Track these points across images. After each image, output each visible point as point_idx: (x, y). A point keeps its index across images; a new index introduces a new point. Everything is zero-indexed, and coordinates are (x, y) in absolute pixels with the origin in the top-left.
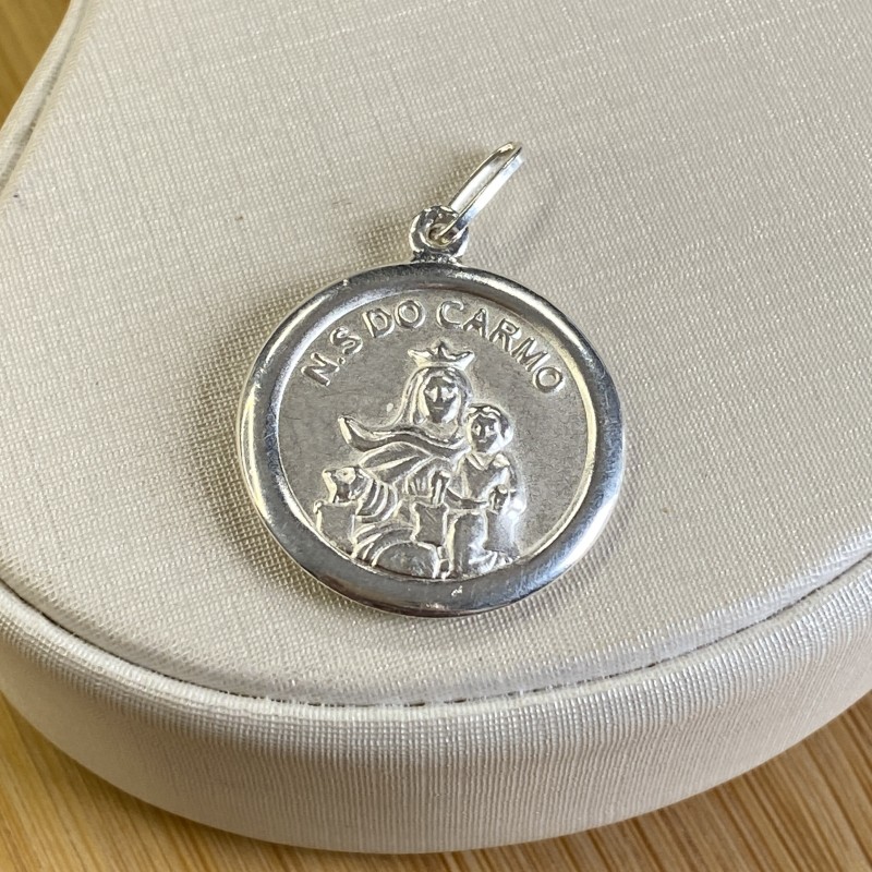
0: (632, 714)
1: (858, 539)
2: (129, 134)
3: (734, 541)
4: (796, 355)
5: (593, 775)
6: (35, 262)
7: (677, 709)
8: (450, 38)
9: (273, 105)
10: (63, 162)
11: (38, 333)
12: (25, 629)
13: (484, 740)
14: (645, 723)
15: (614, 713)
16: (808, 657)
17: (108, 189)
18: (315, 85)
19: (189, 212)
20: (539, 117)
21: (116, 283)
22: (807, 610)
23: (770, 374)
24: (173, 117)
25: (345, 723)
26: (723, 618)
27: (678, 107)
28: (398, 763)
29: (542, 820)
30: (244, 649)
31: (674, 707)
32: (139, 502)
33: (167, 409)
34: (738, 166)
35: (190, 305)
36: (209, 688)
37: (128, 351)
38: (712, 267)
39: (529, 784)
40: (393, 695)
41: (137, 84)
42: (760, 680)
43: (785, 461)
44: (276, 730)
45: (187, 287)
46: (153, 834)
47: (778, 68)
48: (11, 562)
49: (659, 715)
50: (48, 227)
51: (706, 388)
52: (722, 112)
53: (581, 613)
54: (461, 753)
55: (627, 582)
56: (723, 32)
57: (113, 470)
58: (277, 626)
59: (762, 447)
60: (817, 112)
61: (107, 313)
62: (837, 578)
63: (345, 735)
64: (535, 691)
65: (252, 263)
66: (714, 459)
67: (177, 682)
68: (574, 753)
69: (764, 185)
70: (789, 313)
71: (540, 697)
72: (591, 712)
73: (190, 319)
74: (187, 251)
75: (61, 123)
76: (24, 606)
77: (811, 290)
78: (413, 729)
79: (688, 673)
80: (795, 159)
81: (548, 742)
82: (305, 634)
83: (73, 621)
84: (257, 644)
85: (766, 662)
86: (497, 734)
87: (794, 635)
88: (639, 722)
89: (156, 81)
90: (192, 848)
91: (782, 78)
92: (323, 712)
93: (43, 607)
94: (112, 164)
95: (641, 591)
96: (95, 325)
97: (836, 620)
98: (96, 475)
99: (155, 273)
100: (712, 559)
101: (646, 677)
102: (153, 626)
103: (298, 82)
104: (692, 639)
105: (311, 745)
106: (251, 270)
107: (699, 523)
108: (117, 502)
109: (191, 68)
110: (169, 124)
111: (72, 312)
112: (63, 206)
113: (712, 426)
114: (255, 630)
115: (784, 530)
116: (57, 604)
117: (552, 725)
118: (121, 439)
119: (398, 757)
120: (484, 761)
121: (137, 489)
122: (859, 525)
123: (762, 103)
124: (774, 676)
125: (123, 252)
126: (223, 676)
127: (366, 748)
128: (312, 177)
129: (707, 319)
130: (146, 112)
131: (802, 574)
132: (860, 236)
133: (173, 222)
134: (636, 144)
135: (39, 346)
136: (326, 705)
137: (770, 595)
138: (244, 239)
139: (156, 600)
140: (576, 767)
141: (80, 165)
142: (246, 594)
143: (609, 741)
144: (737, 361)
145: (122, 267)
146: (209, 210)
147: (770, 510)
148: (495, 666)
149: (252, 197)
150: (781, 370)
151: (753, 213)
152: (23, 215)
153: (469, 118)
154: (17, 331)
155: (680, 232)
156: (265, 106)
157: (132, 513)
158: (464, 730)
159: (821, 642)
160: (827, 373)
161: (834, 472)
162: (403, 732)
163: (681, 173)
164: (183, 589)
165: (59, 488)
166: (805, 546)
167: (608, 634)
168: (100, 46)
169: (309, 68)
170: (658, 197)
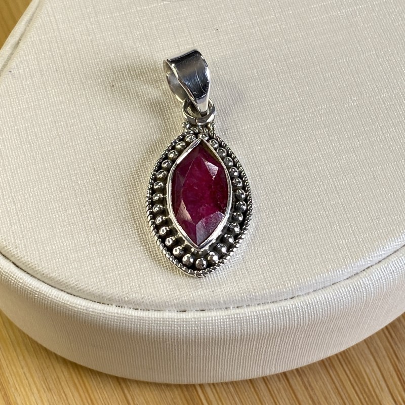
0: (282, 320)
1: (390, 244)
2: (63, 45)
3: (332, 242)
4: (366, 159)
5: (264, 349)
6: (17, 102)
7: (303, 319)
8: (214, 8)
9: (131, 35)
10: (33, 57)
11: (17, 134)
12: (4, 269)
13: (213, 329)
14: (288, 325)
15: (274, 319)
16: (365, 298)
17: (52, 70)
18: (150, 27)
19: (89, 82)
20: (252, 45)
21: (54, 113)
22: (365, 275)
23: (353, 167)
24: (84, 39)
25: (149, 318)
26: (326, 278)
27: (317, 44)
28: (173, 339)
29: (241, 370)
30: (104, 282)
31: (302, 318)
32: (59, 213)
33: (74, 171)
34: (343, 71)
35: (88, 124)
36: (87, 299)
37: (58, 144)
38: (329, 117)
39: (234, 351)
40: (172, 306)
41: (68, 23)
42: (342, 307)
43: (358, 207)
44: (117, 320)
45: (87, 116)
46: (62, 370)
47: (364, 28)
49: (295, 321)
50: (24, 86)
51: (323, 172)
52: (337, 47)
53: (261, 272)
54: (202, 334)
55: (283, 259)
56: (340, 11)
57: (48, 198)
58: (120, 272)
59: (348, 200)
60: (381, 49)
61: (49, 126)
62: (380, 262)
64: (238, 307)
65: (117, 107)
66: (325, 204)
67: (72, 296)
68: (255, 337)
69: (355, 81)
70: (363, 139)
71: (240, 310)
72: (263, 318)
73: (87, 131)
74: (87, 100)
75: (32, 39)
76: (4, 258)
77: (374, 129)
78: (180, 322)
79: (309, 302)
80: (370, 69)
81: (242, 331)
82: (132, 276)
83: (26, 266)
84: (110, 280)
85: (345, 298)
86: (219, 326)
87: (359, 287)
88: (285, 324)
89: (77, 22)
90: (79, 378)
91: (366, 32)
92: (139, 313)
93: (13, 259)
94: (55, 59)
95: (289, 263)
96: (43, 131)
98: (40, 200)
99: (72, 109)
100: (322, 250)
101: (289, 303)
102: (63, 270)
103: (143, 25)
104: (311, 286)
105: (133, 328)
106: (117, 110)
107: (317, 234)
108: (49, 213)
109: (94, 17)
110: (82, 42)
111: (33, 125)
112: (31, 77)
113: (325, 190)
114: (110, 273)
115: (356, 238)
117: (245, 323)
118: (52, 184)
119: (173, 335)
121: (59, 207)
122: (391, 236)
123: (356, 43)
124: (349, 305)
125: (58, 99)
126: (94, 294)
127: (159, 330)
129: (326, 141)
130: (72, 36)
131: (364, 259)
133: (82, 86)
134: (297, 60)
135: (17, 140)
136: (141, 310)
137: (348, 268)
138: (113, 96)
139: (65, 258)
140: (256, 345)
141: (40, 59)
142: (107, 257)
143: (271, 332)
144: (338, 160)
145: (57, 106)
146: (98, 82)
147: (350, 229)
148: (219, 295)
149: (118, 77)
150: (359, 165)
151: (349, 93)
152: (13, 80)
153: (221, 45)
154: (7, 133)
155: (315, 100)
156: (127, 36)
157: (56, 218)
158: (204, 323)
159: (371, 291)
160: (380, 167)
161: (381, 213)
162: (176, 323)
163: (317, 74)
164: (77, 253)
165: (22, 205)
166: (365, 246)
167: (272, 282)
168: (53, 5)
169: (148, 19)
170: (306, 84)
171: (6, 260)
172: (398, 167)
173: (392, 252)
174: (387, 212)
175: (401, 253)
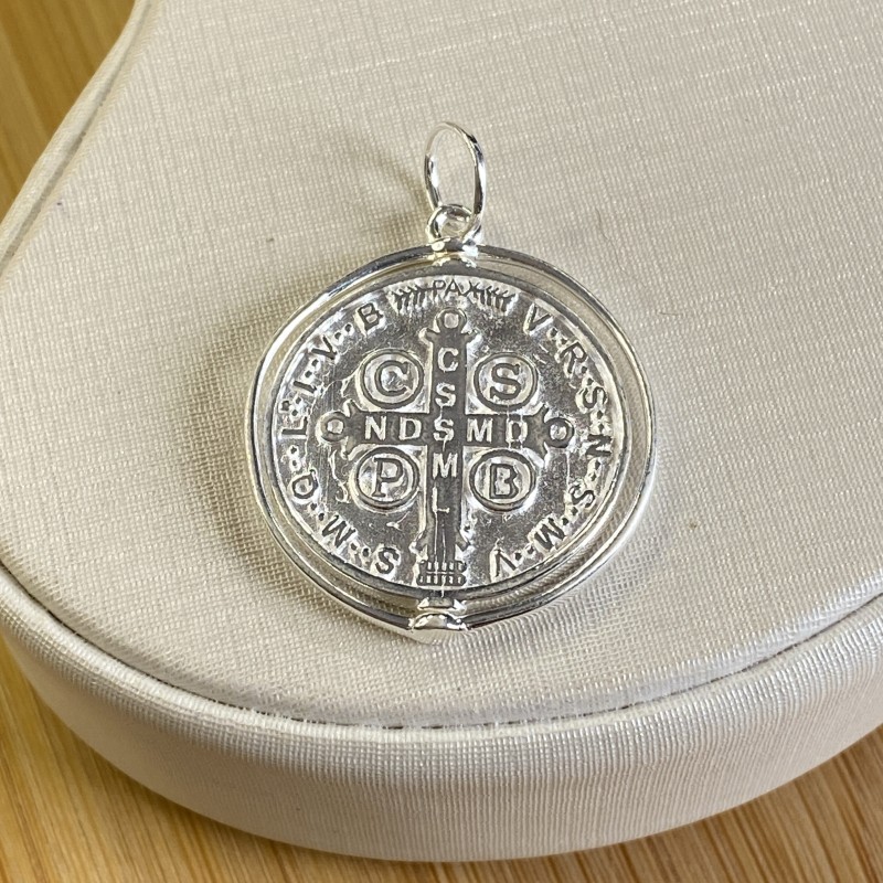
0: (602, 753)
1: (838, 600)
2: (172, 150)
3: (716, 592)
4: (796, 413)
5: (569, 804)
6: (71, 269)
7: (647, 751)
8: (491, 75)
9: (313, 130)
10: (107, 174)
11: (68, 340)
12: (30, 625)
13: (457, 767)
15: (585, 750)
16: (780, 710)
17: (147, 203)
18: (356, 114)
19: (223, 231)
20: (570, 159)
22: (782, 666)
23: (769, 430)
24: (216, 137)
25: (324, 740)
27: (707, 158)
30: (233, 661)
31: (644, 749)
32: (147, 511)
33: (182, 422)
34: (759, 221)
35: (215, 322)
36: (198, 695)
37: (152, 364)
39: (505, 808)
40: (372, 716)
41: (184, 102)
42: (731, 729)
43: (774, 517)
44: (259, 741)
45: (213, 304)
47: (809, 127)
48: (22, 559)
49: (629, 755)
50: (87, 236)
51: (704, 439)
52: (750, 166)
53: (561, 652)
54: (434, 777)
56: (759, 86)
57: (126, 478)
58: (267, 641)
59: (753, 501)
60: (843, 173)
61: (135, 325)
62: (815, 636)
63: (324, 752)
64: (510, 723)
65: (277, 285)
66: (705, 510)
67: (168, 688)
69: (783, 242)
70: (793, 370)
71: (514, 729)
72: (562, 748)
73: (213, 336)
74: (217, 269)
75: (108, 135)
76: (30, 602)
77: (818, 350)
78: (389, 751)
79: (660, 718)
80: (816, 218)
81: (519, 773)
82: (293, 651)
83: (77, 620)
84: (246, 658)
86: (470, 762)
87: (767, 689)
88: (609, 760)
91: (812, 136)
92: (304, 728)
94: (153, 178)
96: (123, 335)
97: (810, 677)
98: (109, 482)
99: (184, 288)
100: (693, 608)
101: (618, 719)
102: (150, 633)
103: (340, 109)
104: (666, 685)
105: (291, 759)
106: (276, 292)
107: (683, 573)
108: (127, 509)
109: (238, 89)
110: (211, 144)
111: (102, 320)
112: (103, 216)
113: (707, 478)
114: (246, 643)
115: (766, 584)
116: (61, 604)
117: (524, 758)
118: (136, 448)
119: (373, 776)
120: (457, 785)
121: (148, 498)
122: (840, 584)
123: (790, 160)
124: (745, 726)
125: (156, 266)
126: (211, 686)
127: (344, 765)
128: (344, 204)
129: (713, 371)
130: (191, 129)
131: (780, 630)
132: (872, 300)
133: (207, 239)
134: (662, 192)
135: (67, 352)
136: (308, 721)
137: (746, 648)
138: (272, 261)
139: (155, 608)
141: (122, 178)
142: (242, 608)
143: (580, 777)
144: (738, 415)
145: (154, 281)
146: (241, 230)
147: (755, 565)
148: (472, 697)
149: (284, 220)
150: (780, 427)
151: (769, 269)
152: (64, 222)
153: (502, 156)
154: (47, 336)
155: (696, 283)
156: (306, 132)
157: (140, 521)
158: (438, 756)
159: (794, 696)
160: (825, 433)
161: (821, 532)
162: (379, 753)
163: (703, 225)
164: (181, 599)
165: (73, 491)
166: (785, 603)
167: (584, 674)
168: (153, 62)
169: (352, 96)
170: (678, 247)
171: (34, 605)
172: (865, 433)
173: (842, 617)
174: (835, 531)
175: (860, 619)
